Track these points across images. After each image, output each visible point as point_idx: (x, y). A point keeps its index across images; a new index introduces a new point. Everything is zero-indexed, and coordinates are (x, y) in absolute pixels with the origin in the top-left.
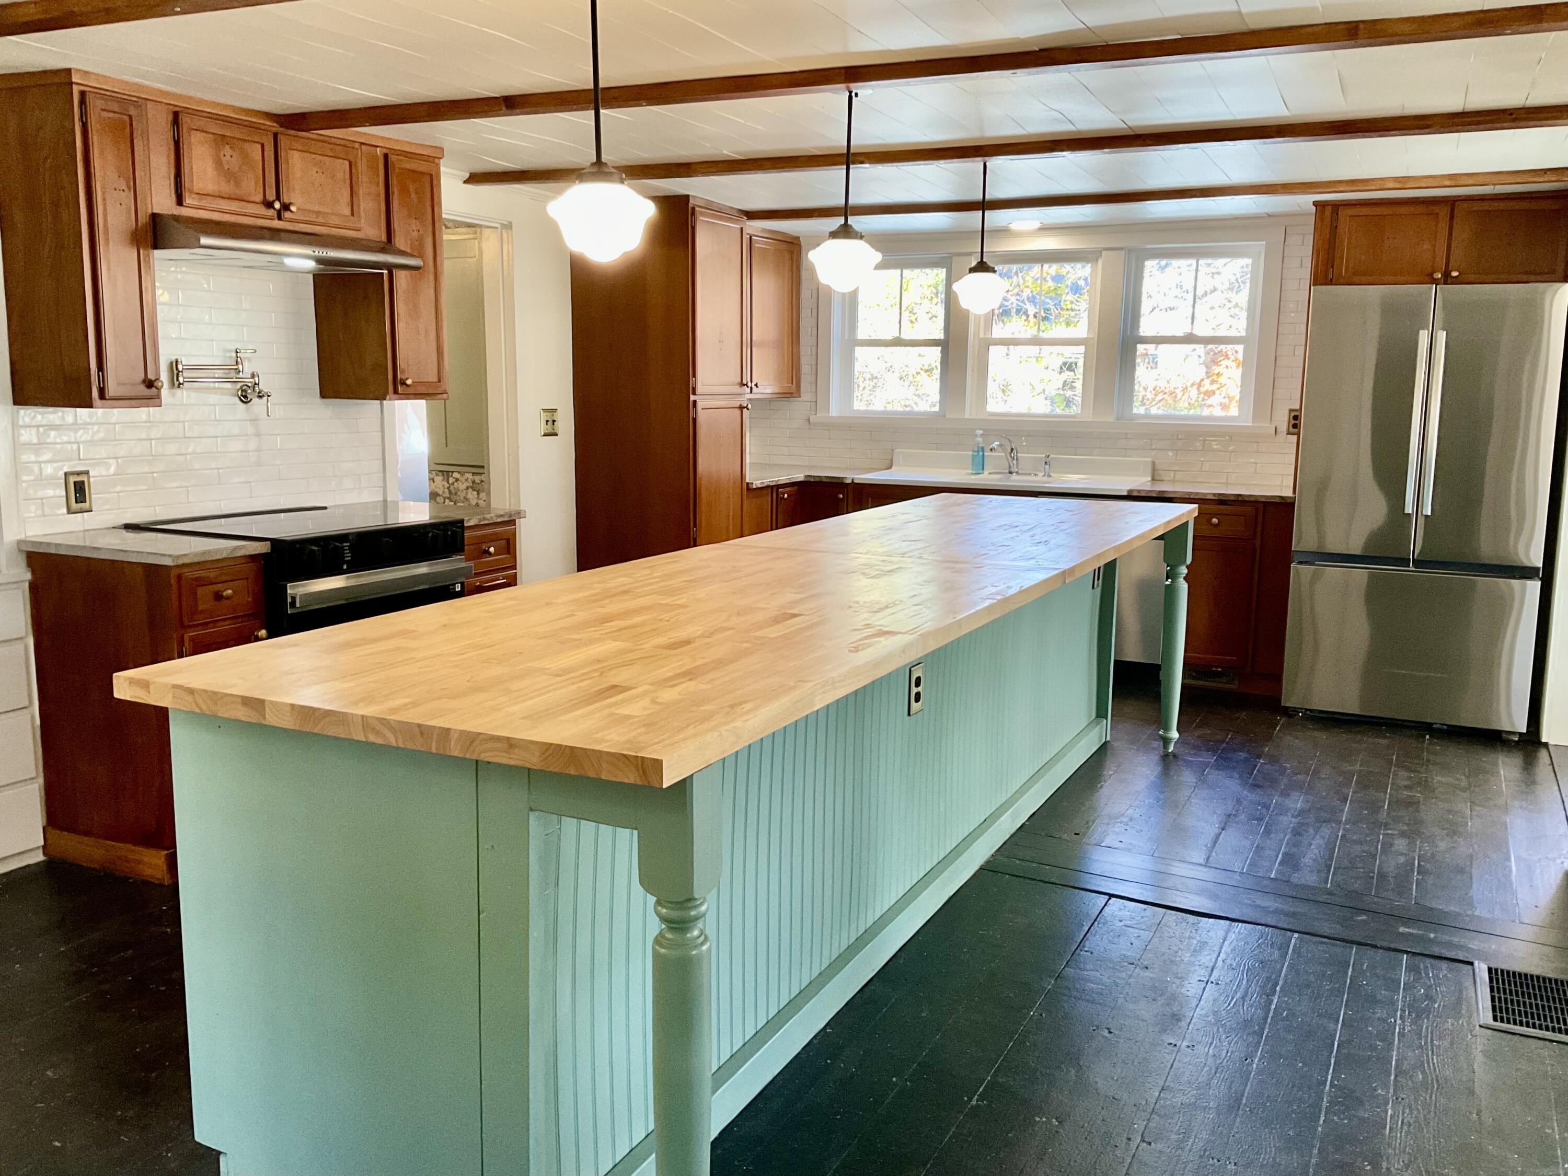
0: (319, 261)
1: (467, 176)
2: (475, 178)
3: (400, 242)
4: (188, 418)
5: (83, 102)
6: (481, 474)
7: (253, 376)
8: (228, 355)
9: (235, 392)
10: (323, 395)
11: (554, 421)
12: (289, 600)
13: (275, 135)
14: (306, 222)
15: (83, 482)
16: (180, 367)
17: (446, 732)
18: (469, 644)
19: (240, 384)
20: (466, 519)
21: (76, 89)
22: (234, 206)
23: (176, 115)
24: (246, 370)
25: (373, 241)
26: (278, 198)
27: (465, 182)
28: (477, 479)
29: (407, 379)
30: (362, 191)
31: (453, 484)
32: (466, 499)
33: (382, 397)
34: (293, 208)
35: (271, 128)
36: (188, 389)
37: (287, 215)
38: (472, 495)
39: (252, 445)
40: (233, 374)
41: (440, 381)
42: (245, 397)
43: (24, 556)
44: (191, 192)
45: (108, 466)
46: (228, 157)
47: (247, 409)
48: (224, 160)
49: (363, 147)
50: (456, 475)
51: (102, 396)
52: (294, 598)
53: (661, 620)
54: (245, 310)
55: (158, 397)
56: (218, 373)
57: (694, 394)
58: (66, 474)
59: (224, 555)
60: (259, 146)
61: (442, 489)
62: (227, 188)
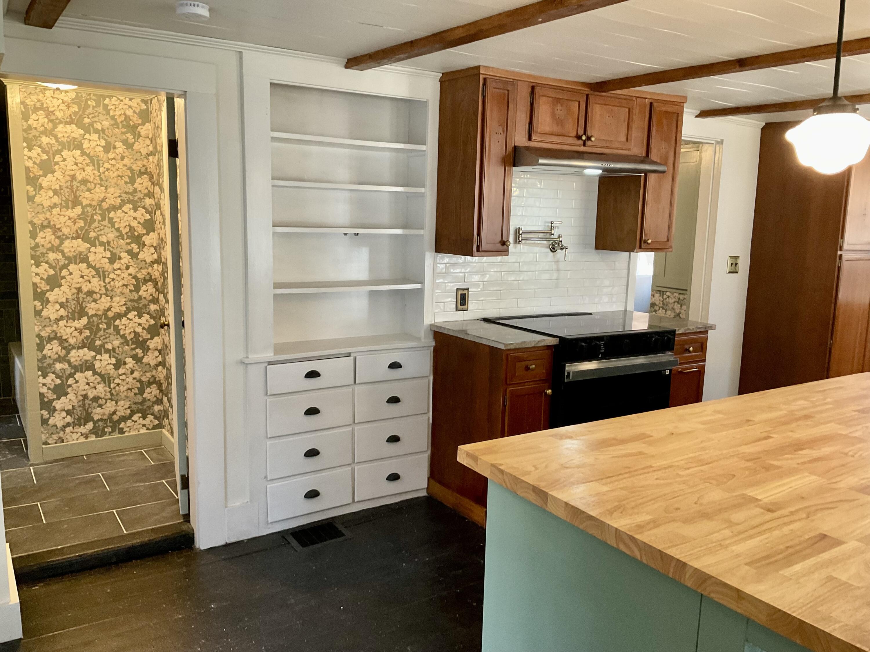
0: (605, 170)
1: (699, 112)
2: (704, 114)
3: (654, 156)
4: (522, 260)
5: (484, 84)
6: (684, 294)
7: (559, 237)
8: (547, 224)
9: (548, 245)
10: (597, 247)
11: (736, 264)
12: (566, 374)
13: (587, 96)
14: (601, 147)
15: (465, 294)
16: (521, 232)
17: (682, 565)
18: (691, 458)
19: (552, 242)
20: (677, 329)
21: (482, 77)
22: (560, 139)
23: (533, 88)
24: (555, 233)
25: (639, 156)
26: (585, 133)
27: (696, 117)
28: (681, 297)
29: (648, 240)
30: (634, 126)
31: (666, 299)
32: (673, 309)
33: (631, 250)
34: (593, 139)
35: (585, 92)
36: (523, 244)
37: (589, 143)
38: (677, 306)
39: (555, 276)
40: (548, 235)
41: (668, 240)
42: (554, 249)
43: (433, 332)
44: (536, 132)
45: (479, 286)
46: (559, 110)
47: (554, 256)
48: (556, 112)
49: (638, 99)
50: (668, 294)
51: (478, 250)
52: (569, 373)
53: (846, 454)
54: (559, 199)
55: (507, 250)
56: (540, 235)
57: (841, 250)
58: (457, 289)
59: (533, 345)
60: (577, 103)
61: (658, 301)
62: (556, 129)
